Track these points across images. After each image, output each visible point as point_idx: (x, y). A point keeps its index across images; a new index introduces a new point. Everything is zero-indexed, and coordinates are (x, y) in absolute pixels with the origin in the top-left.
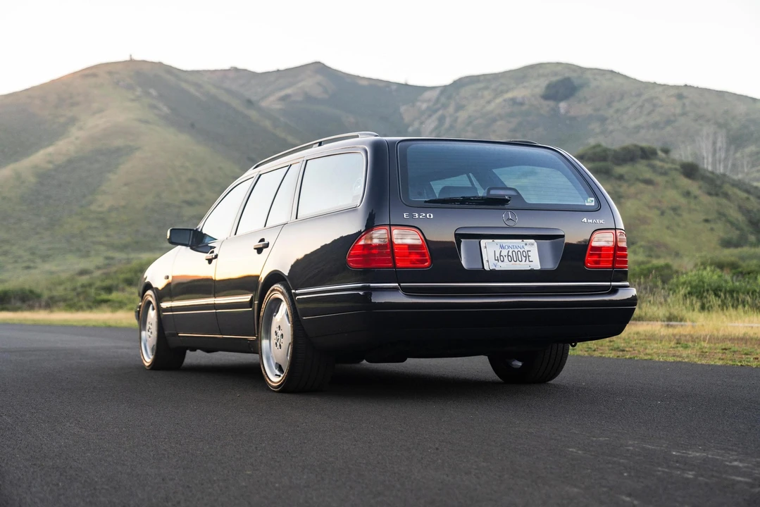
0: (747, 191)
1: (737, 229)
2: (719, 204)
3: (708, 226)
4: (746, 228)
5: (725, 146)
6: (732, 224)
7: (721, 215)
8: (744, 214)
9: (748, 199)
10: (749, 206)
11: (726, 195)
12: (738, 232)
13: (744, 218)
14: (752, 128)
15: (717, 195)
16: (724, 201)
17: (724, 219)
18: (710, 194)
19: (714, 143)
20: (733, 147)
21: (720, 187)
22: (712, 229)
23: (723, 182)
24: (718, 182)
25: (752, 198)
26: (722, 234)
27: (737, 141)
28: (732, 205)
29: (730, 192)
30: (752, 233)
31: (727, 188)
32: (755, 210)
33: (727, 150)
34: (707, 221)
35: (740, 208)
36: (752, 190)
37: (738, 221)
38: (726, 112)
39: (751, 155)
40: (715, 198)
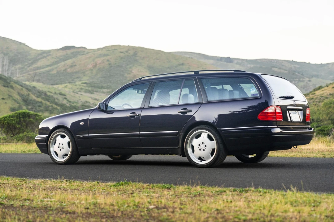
0: (21, 86)
1: (18, 103)
2: (9, 91)
3: (4, 101)
4: (22, 103)
5: (8, 64)
6: (15, 100)
7: (10, 96)
8: (20, 97)
9: (22, 89)
10: (22, 92)
11: (12, 87)
12: (18, 105)
13: (20, 98)
14: (19, 56)
15: (8, 87)
16: (11, 90)
17: (11, 98)
18: (4, 86)
19: (3, 62)
20: (11, 64)
21: (9, 83)
22: (6, 103)
23: (10, 81)
24: (8, 81)
25: (24, 89)
26: (11, 106)
27: (13, 61)
28: (15, 92)
29: (14, 86)
30: (24, 105)
31: (12, 83)
32: (25, 94)
33: (9, 66)
34: (3, 99)
35: (19, 93)
36: (23, 85)
37: (17, 99)
38: (7, 48)
39: (20, 69)
40: (7, 88)
